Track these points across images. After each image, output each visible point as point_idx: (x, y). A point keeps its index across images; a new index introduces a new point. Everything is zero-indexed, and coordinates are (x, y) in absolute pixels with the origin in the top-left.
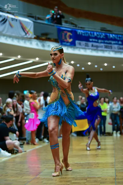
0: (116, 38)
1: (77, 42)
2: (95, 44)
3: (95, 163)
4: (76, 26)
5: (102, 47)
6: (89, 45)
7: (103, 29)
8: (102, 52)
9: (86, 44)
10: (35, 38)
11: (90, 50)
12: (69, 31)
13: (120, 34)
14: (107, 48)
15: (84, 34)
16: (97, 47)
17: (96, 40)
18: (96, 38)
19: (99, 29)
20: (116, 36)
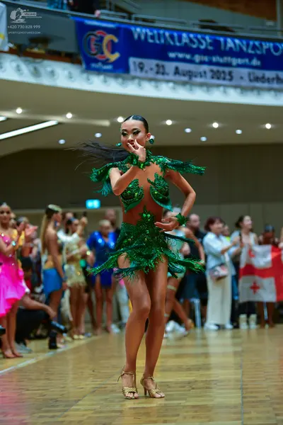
0: (245, 49)
1: (132, 60)
2: (183, 67)
3: (184, 407)
4: (130, 15)
5: (203, 74)
6: (167, 70)
8: (205, 88)
9: (157, 65)
10: (11, 51)
11: (171, 85)
12: (109, 31)
13: (256, 39)
14: (218, 78)
15: (152, 37)
16: (190, 74)
17: (188, 57)
18: (186, 49)
19: (194, 24)
20: (245, 42)
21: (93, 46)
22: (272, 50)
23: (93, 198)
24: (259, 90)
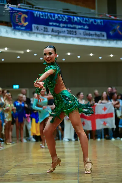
0: (82, 21)
1: (34, 26)
2: (55, 28)
4: (33, 6)
5: (64, 32)
6: (48, 30)
7: (66, 11)
8: (64, 38)
9: (44, 28)
11: (50, 36)
12: (24, 13)
13: (87, 17)
14: (70, 34)
15: (42, 16)
16: (58, 32)
17: (58, 24)
18: (57, 21)
19: (60, 11)
20: (82, 19)
21: (17, 19)
22: (94, 22)
23: (16, 84)
24: (88, 39)
